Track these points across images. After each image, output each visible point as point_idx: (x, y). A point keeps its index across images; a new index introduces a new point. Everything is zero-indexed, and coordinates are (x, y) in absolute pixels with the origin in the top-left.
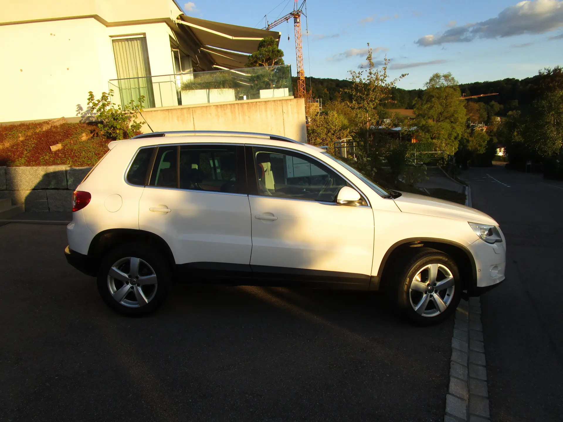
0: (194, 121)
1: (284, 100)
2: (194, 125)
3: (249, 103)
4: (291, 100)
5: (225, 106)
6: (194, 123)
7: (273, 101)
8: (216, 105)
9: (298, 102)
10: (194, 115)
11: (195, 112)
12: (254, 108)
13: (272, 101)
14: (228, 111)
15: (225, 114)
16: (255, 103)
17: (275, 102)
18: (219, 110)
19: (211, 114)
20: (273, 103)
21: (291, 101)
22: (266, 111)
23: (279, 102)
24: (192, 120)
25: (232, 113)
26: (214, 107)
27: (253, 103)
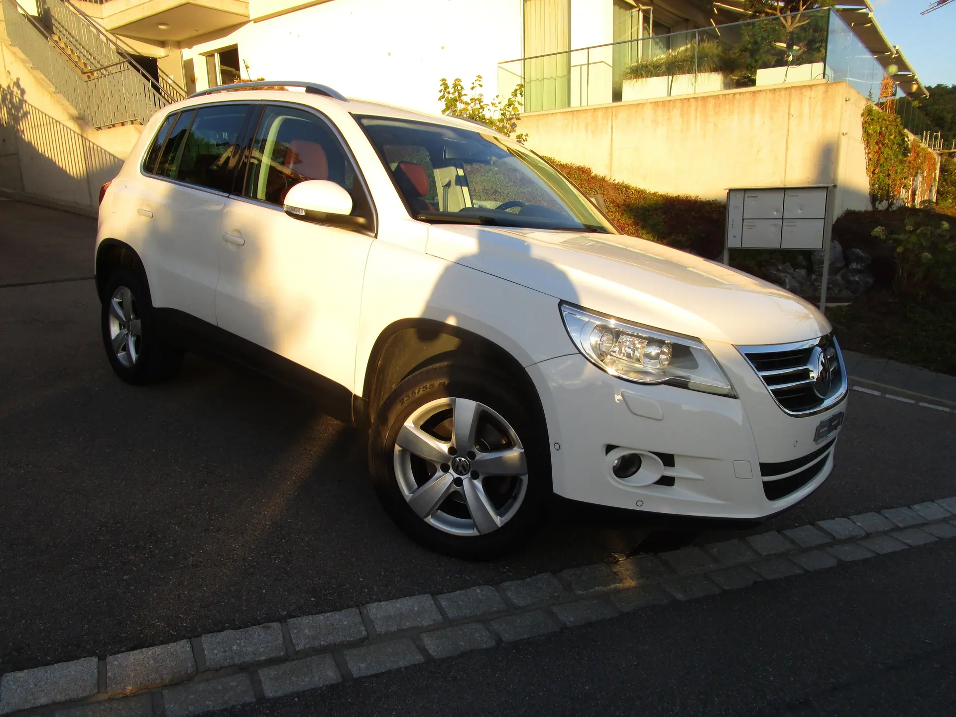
0: (612, 131)
1: (796, 87)
2: (612, 140)
3: (718, 95)
4: (813, 88)
5: (671, 102)
6: (611, 137)
7: (770, 90)
8: (655, 102)
9: (827, 91)
10: (614, 122)
11: (616, 116)
12: (727, 106)
13: (768, 91)
14: (676, 113)
15: (669, 119)
16: (731, 95)
17: (775, 93)
18: (660, 111)
19: (643, 119)
20: (770, 95)
21: (811, 90)
22: (753, 112)
23: (783, 92)
24: (610, 131)
25: (682, 115)
26: (650, 106)
27: (727, 96)
